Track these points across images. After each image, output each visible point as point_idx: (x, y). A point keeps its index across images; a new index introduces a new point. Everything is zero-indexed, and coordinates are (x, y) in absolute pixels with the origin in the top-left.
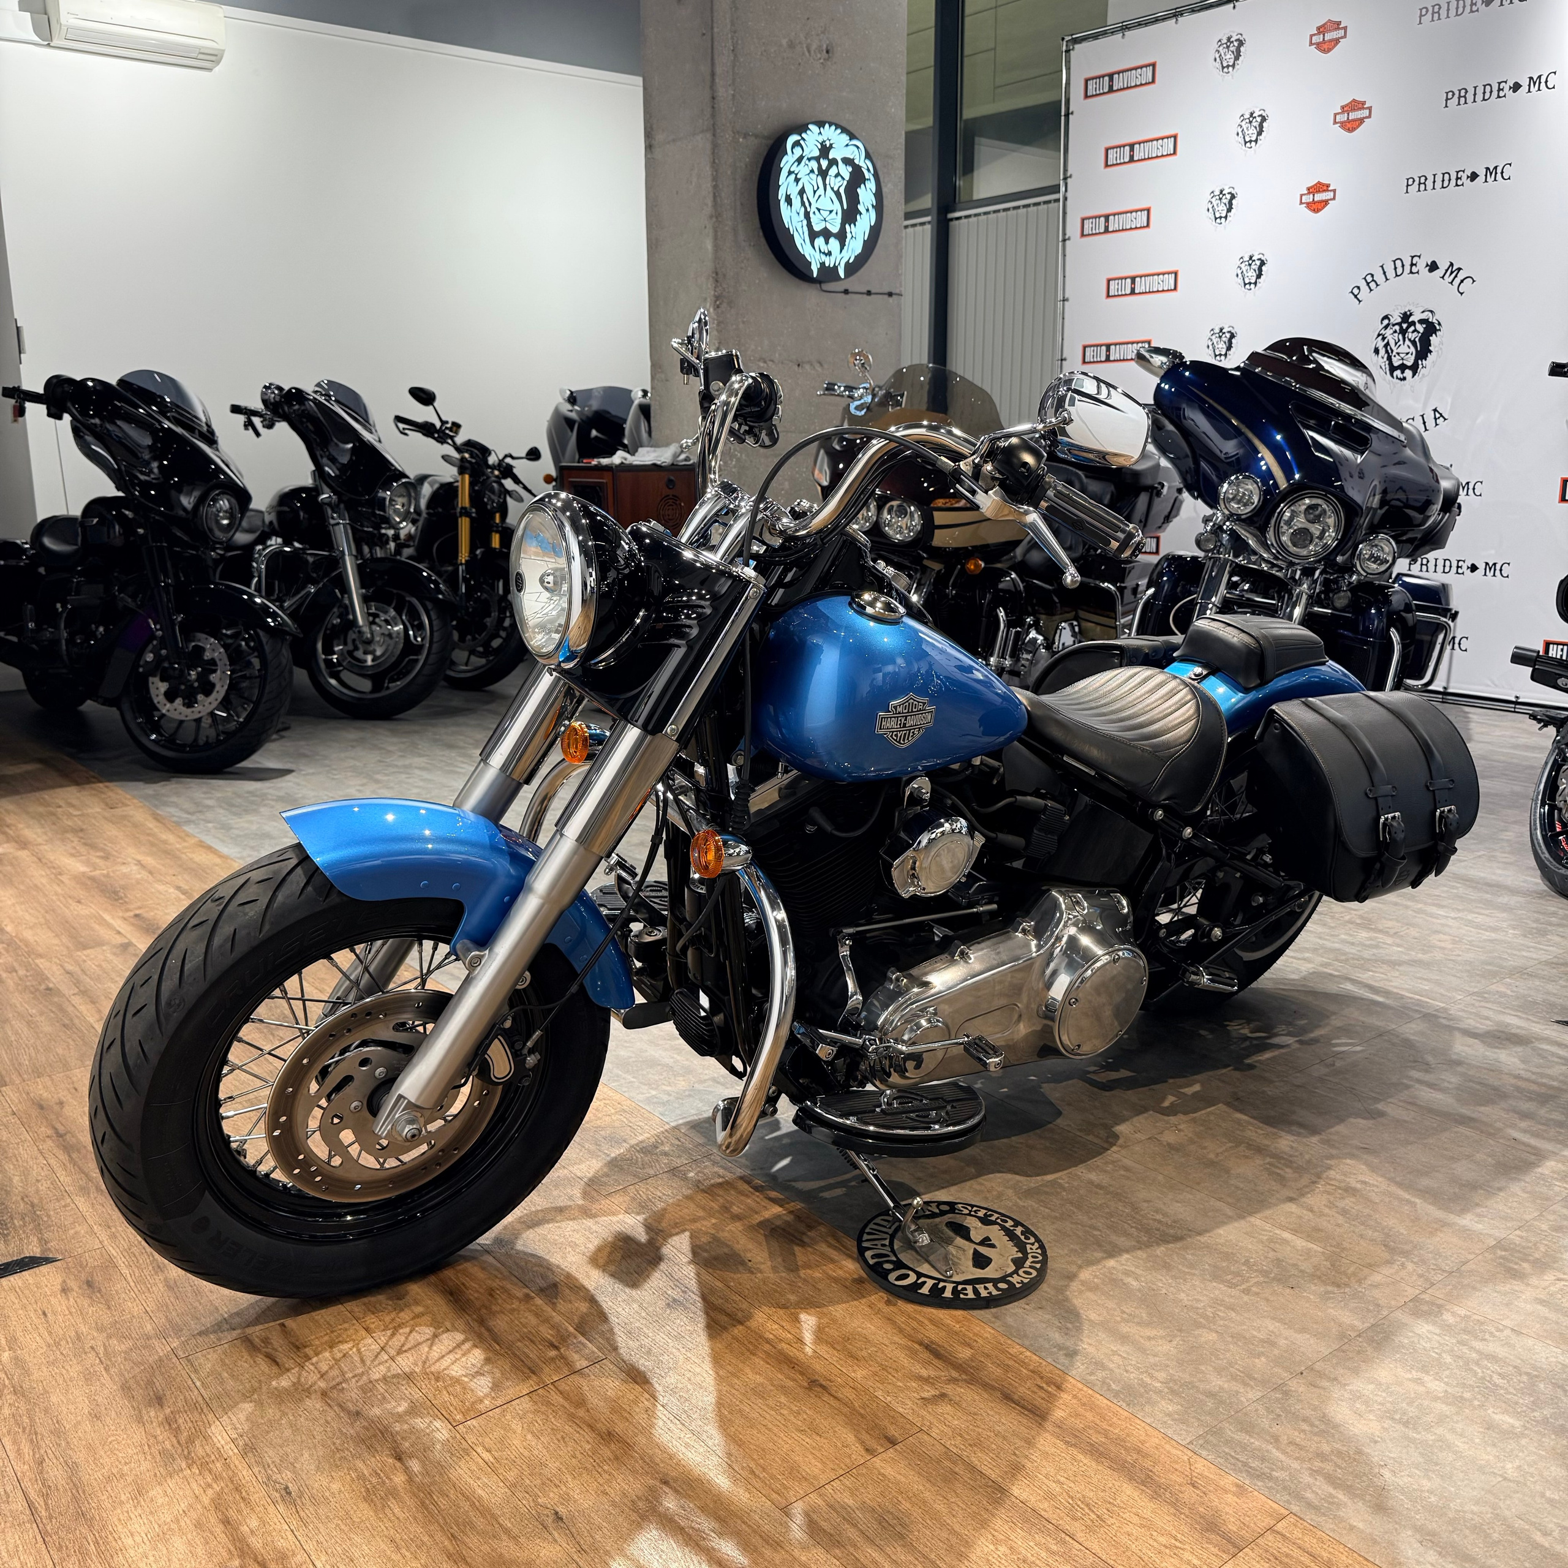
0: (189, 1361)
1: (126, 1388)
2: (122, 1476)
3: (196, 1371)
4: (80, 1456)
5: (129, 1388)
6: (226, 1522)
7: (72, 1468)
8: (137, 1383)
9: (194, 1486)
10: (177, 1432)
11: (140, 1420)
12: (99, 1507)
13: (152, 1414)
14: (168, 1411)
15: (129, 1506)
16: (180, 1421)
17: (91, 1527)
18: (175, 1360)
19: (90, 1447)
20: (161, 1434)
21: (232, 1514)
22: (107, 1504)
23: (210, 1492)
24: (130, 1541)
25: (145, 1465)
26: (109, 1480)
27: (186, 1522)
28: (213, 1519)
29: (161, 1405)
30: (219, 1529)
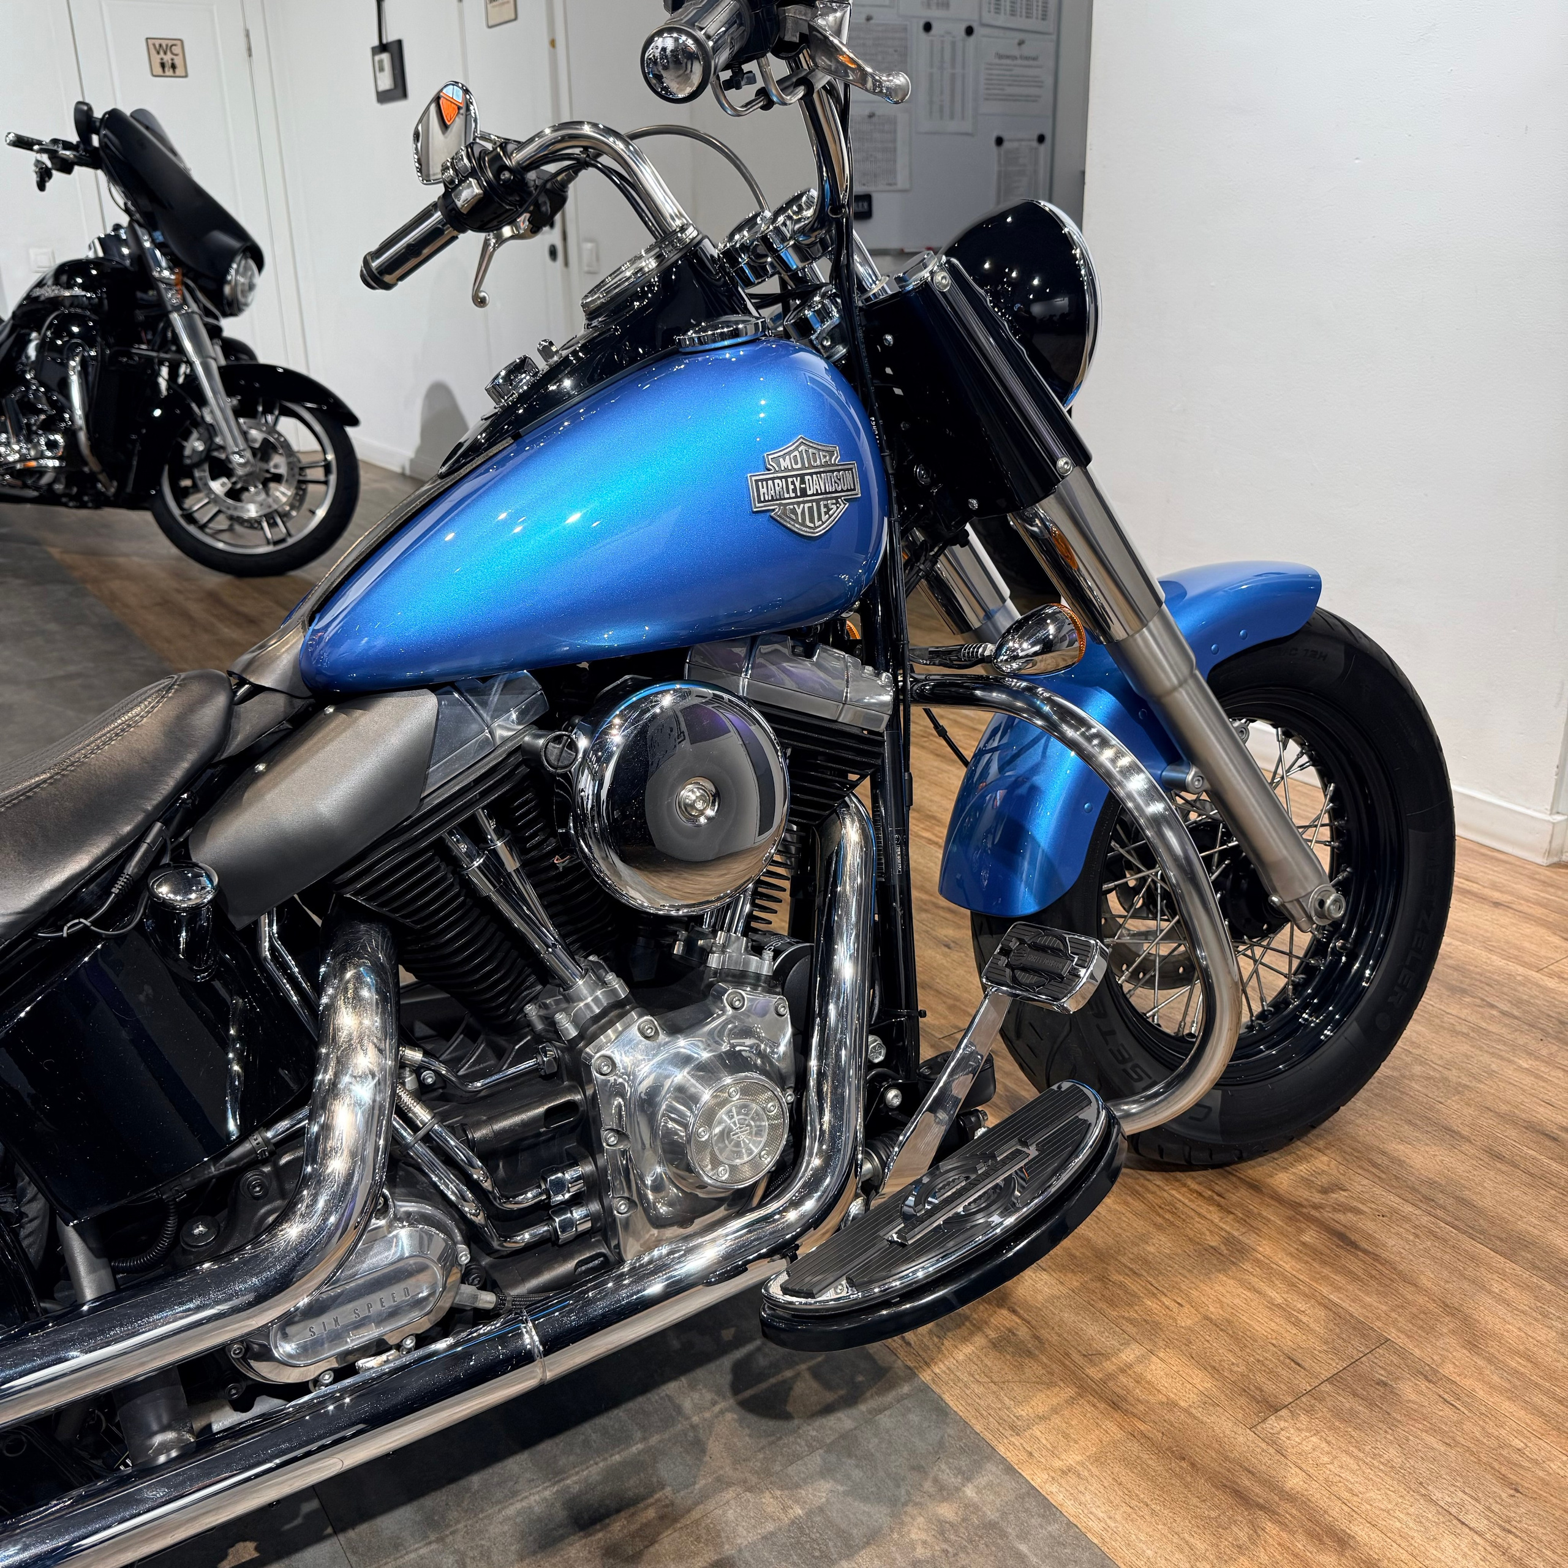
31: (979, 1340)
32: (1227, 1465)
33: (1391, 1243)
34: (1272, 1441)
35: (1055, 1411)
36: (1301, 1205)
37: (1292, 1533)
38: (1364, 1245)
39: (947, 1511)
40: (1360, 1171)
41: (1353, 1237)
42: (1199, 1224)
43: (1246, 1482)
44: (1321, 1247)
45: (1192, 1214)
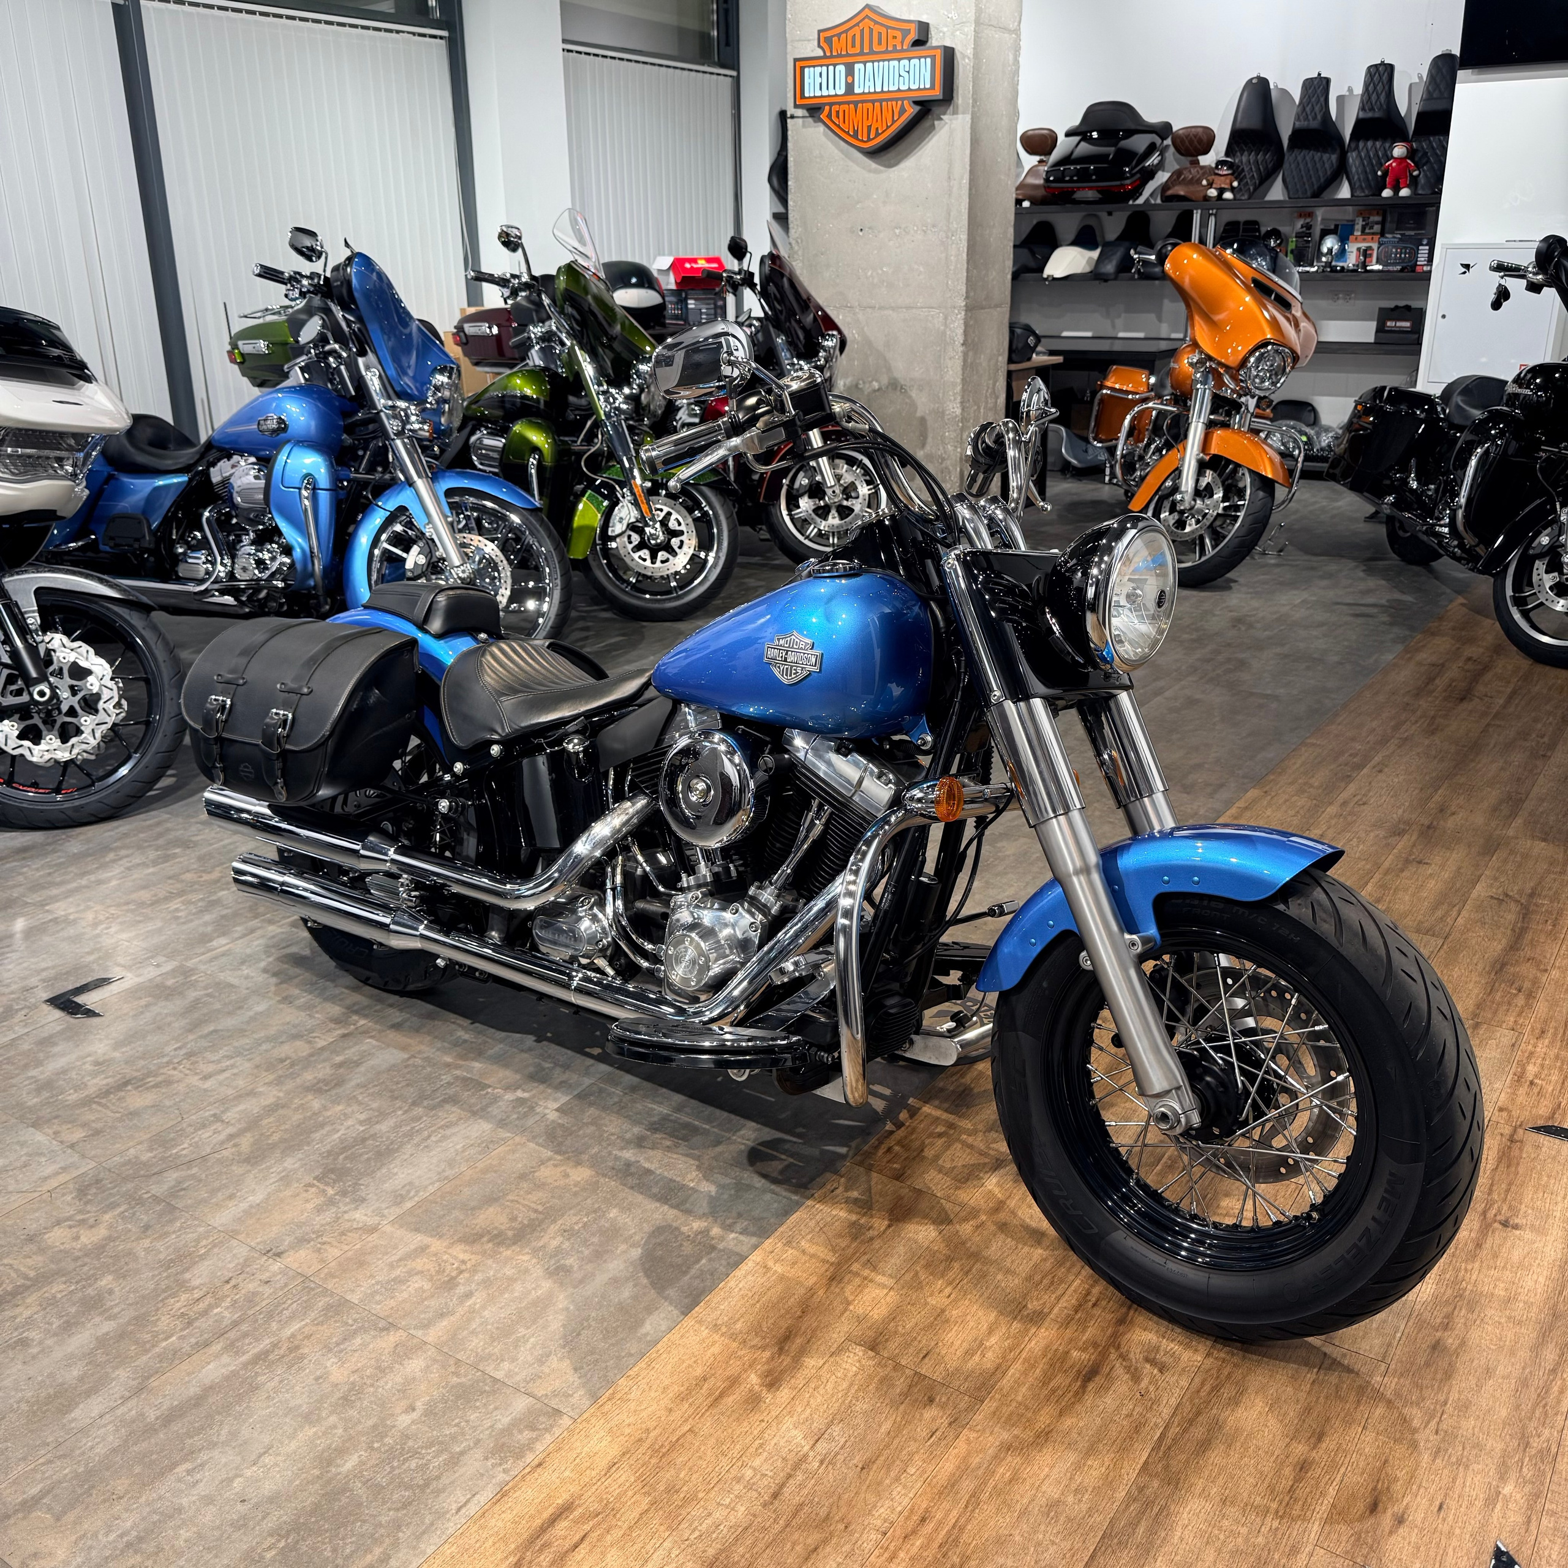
0: (1384, 1357)
1: (1448, 1375)
2: (1509, 1318)
3: (1389, 1345)
4: (1524, 1354)
5: (1446, 1373)
6: (1479, 1246)
7: (1537, 1348)
8: (1436, 1372)
9: (1474, 1277)
10: (1449, 1316)
11: (1463, 1343)
12: (1541, 1311)
13: (1450, 1341)
14: (1438, 1334)
15: (1522, 1297)
16: (1438, 1321)
17: (1555, 1305)
18: (1392, 1367)
19: (1512, 1353)
20: (1459, 1322)
21: (1471, 1246)
22: (1535, 1309)
23: (1469, 1267)
24: (1542, 1280)
25: (1490, 1312)
26: (1520, 1323)
27: (1500, 1263)
28: (1484, 1253)
29: (1438, 1342)
30: (1488, 1245)
31: (854, 1217)
32: (809, 1332)
33: (1108, 1400)
34: (840, 1350)
35: (812, 1256)
36: (1118, 1348)
37: (768, 1362)
38: (1091, 1386)
39: (716, 1231)
40: (1197, 1380)
41: (1098, 1380)
42: (1048, 1298)
43: (799, 1341)
44: (1069, 1363)
45: (1059, 1292)
